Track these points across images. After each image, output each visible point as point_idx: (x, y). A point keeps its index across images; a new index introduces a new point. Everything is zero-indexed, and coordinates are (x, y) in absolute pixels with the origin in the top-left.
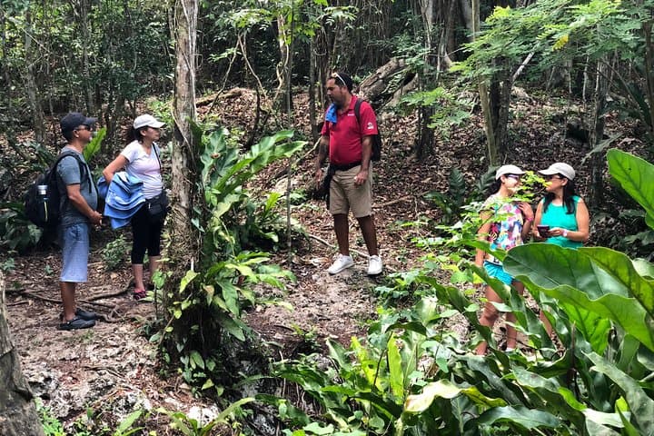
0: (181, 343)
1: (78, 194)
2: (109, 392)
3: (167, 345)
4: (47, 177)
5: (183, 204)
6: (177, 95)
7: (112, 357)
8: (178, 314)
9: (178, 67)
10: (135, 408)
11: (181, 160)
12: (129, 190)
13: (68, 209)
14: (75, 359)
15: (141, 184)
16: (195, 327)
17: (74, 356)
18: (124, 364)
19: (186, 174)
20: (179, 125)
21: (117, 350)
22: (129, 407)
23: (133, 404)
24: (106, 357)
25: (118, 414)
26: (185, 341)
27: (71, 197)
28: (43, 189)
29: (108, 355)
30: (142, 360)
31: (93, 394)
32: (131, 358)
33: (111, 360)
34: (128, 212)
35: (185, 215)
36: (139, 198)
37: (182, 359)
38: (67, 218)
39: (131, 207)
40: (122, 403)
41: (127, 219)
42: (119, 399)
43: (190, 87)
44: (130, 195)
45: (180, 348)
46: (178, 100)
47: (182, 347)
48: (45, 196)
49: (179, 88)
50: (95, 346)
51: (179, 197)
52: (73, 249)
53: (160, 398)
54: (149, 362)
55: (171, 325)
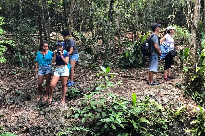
0: (192, 89)
1: (157, 46)
2: (173, 100)
3: (187, 89)
4: (148, 41)
5: (195, 47)
6: (194, 15)
7: (170, 92)
8: (193, 80)
9: (195, 7)
10: (181, 105)
11: (195, 34)
12: (166, 47)
13: (154, 51)
14: (158, 92)
15: (169, 46)
16: (197, 84)
17: (158, 91)
18: (174, 94)
19: (196, 38)
20: (194, 24)
21: (171, 90)
22: (179, 105)
23: (180, 104)
24: (168, 92)
25: (176, 107)
26: (193, 88)
27: (155, 47)
28: (147, 44)
29: (168, 91)
30: (179, 93)
31: (169, 100)
32: (176, 92)
33: (170, 93)
34: (165, 54)
35: (195, 51)
36: (169, 50)
37: (192, 93)
38: (153, 53)
39: (166, 53)
40: (177, 103)
41: (164, 56)
42: (176, 102)
43: (199, 13)
44: (166, 49)
45: (191, 90)
46: (195, 17)
47: (192, 90)
48: (148, 46)
49: (195, 13)
50: (163, 89)
51: (194, 45)
52: (154, 62)
53: (187, 104)
54: (181, 94)
55: (190, 83)
